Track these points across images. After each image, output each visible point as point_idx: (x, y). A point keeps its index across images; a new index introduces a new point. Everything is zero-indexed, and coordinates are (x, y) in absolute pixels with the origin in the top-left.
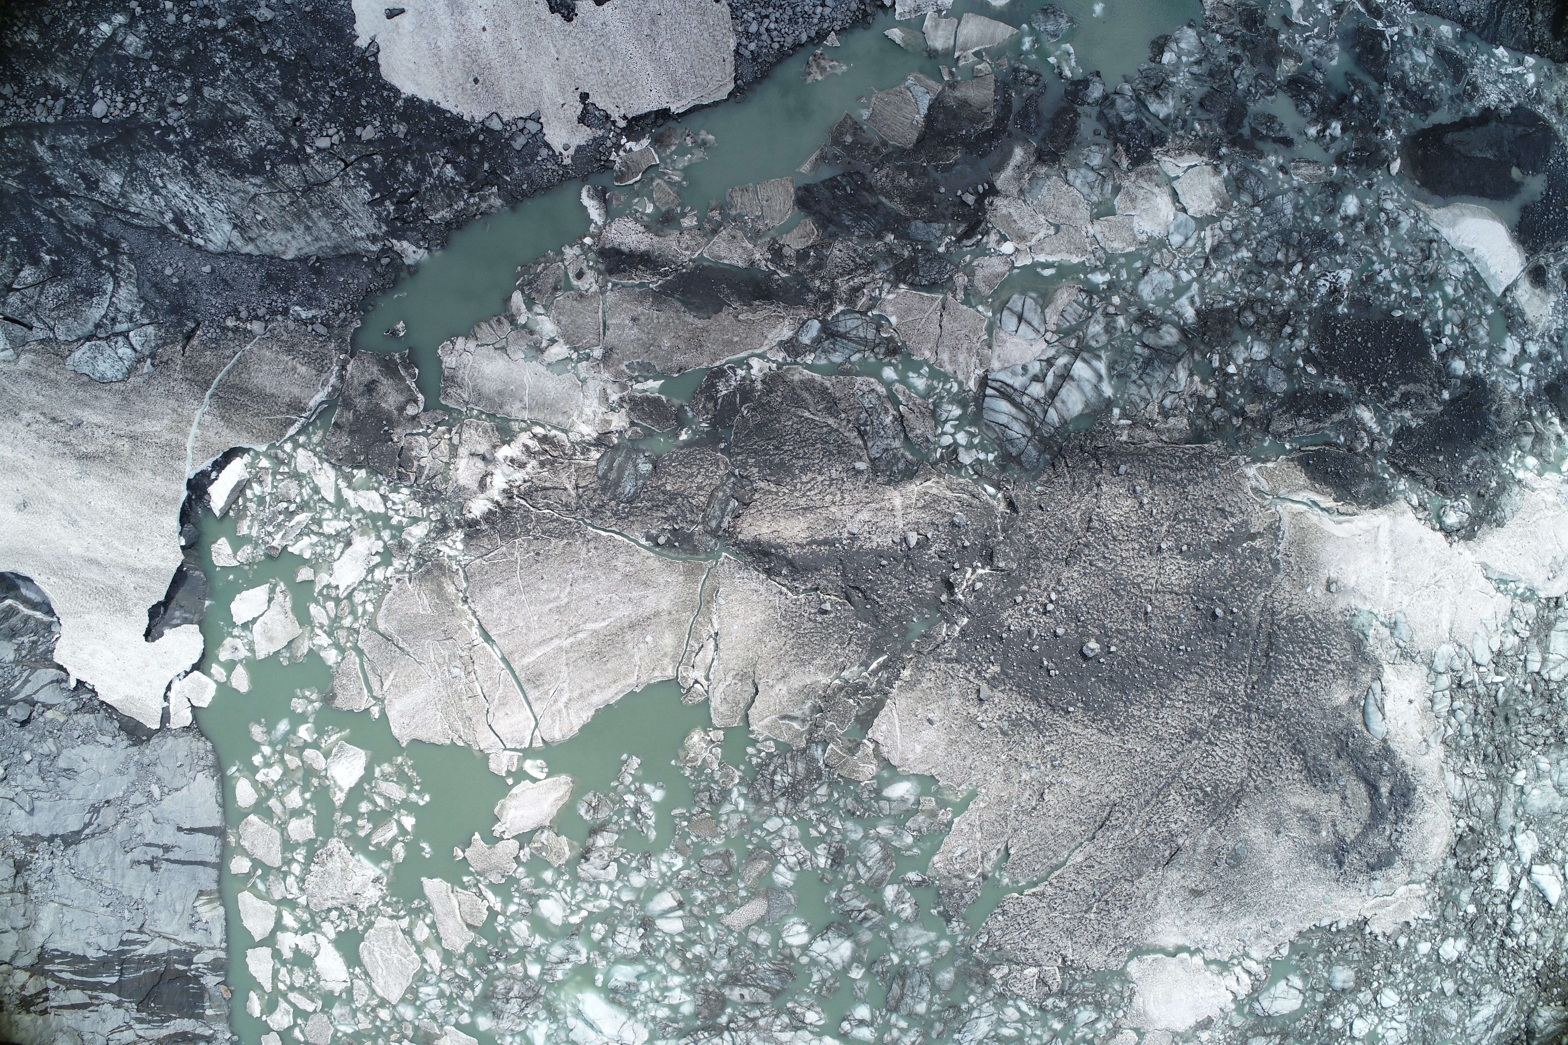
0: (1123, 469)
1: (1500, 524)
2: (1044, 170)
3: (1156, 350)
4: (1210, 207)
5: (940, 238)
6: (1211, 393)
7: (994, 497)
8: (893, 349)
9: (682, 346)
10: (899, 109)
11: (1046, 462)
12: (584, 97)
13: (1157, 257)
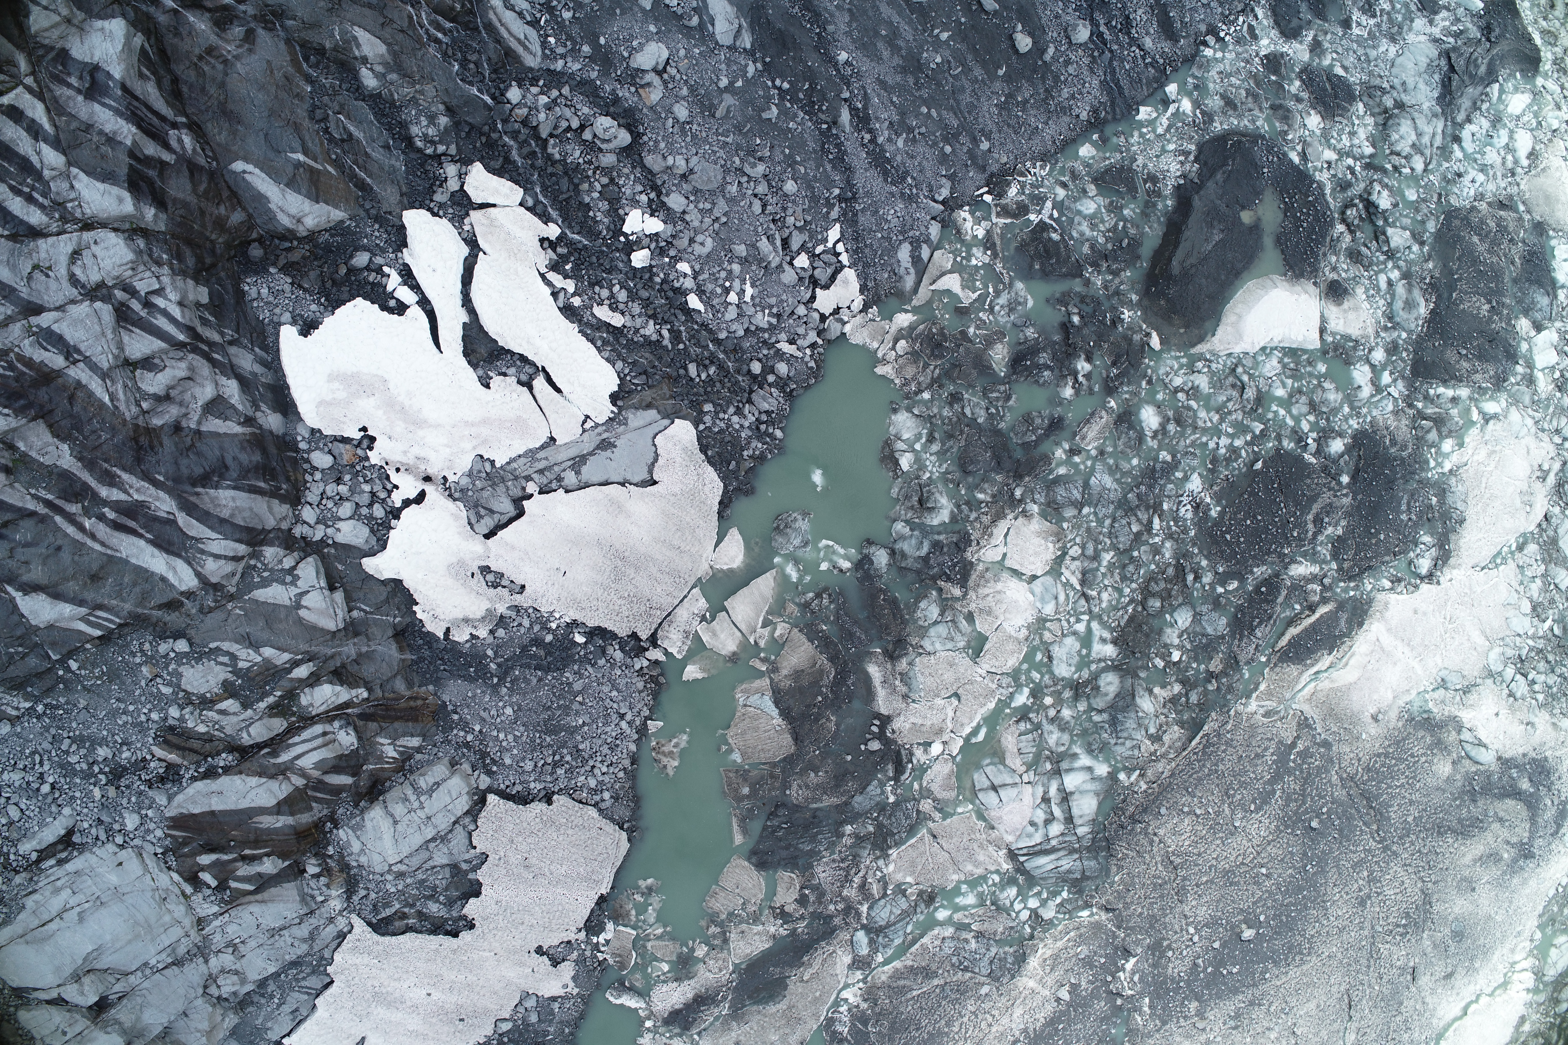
0: (1163, 811)
1: (1462, 521)
2: (903, 664)
3: (1111, 707)
4: (1049, 551)
5: (883, 792)
6: (1177, 688)
7: (1092, 915)
8: (929, 898)
9: (787, 1031)
10: (756, 729)
11: (1106, 858)
12: (540, 951)
13: (1047, 636)
